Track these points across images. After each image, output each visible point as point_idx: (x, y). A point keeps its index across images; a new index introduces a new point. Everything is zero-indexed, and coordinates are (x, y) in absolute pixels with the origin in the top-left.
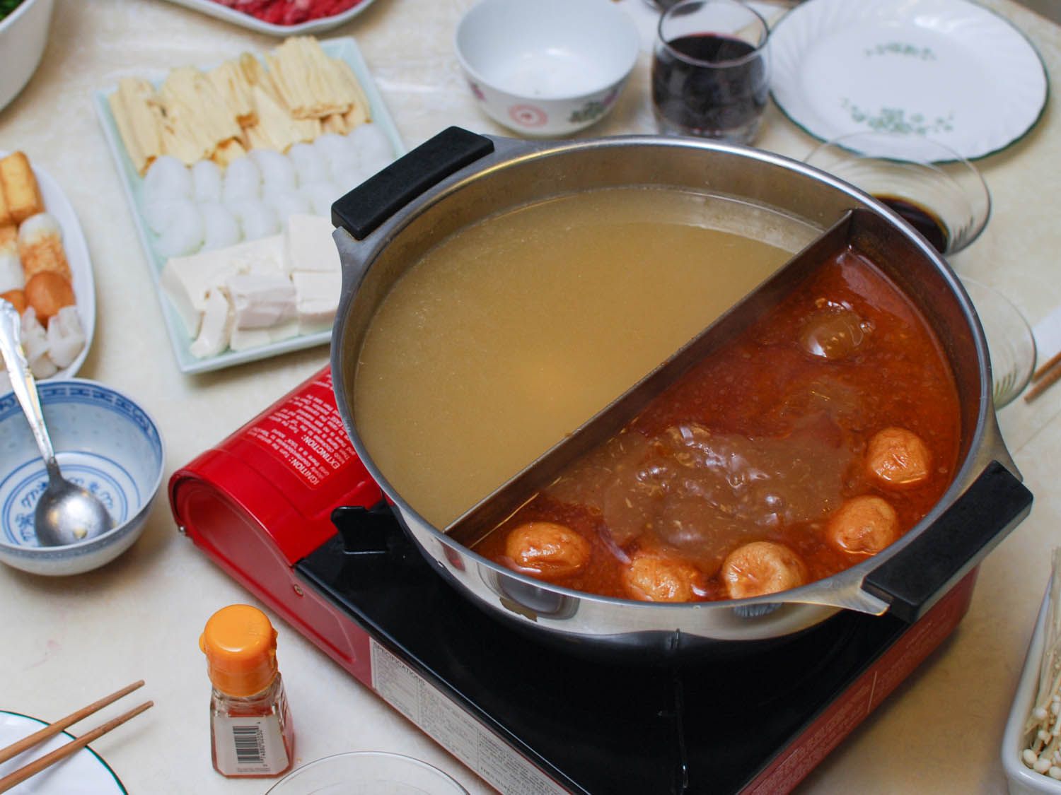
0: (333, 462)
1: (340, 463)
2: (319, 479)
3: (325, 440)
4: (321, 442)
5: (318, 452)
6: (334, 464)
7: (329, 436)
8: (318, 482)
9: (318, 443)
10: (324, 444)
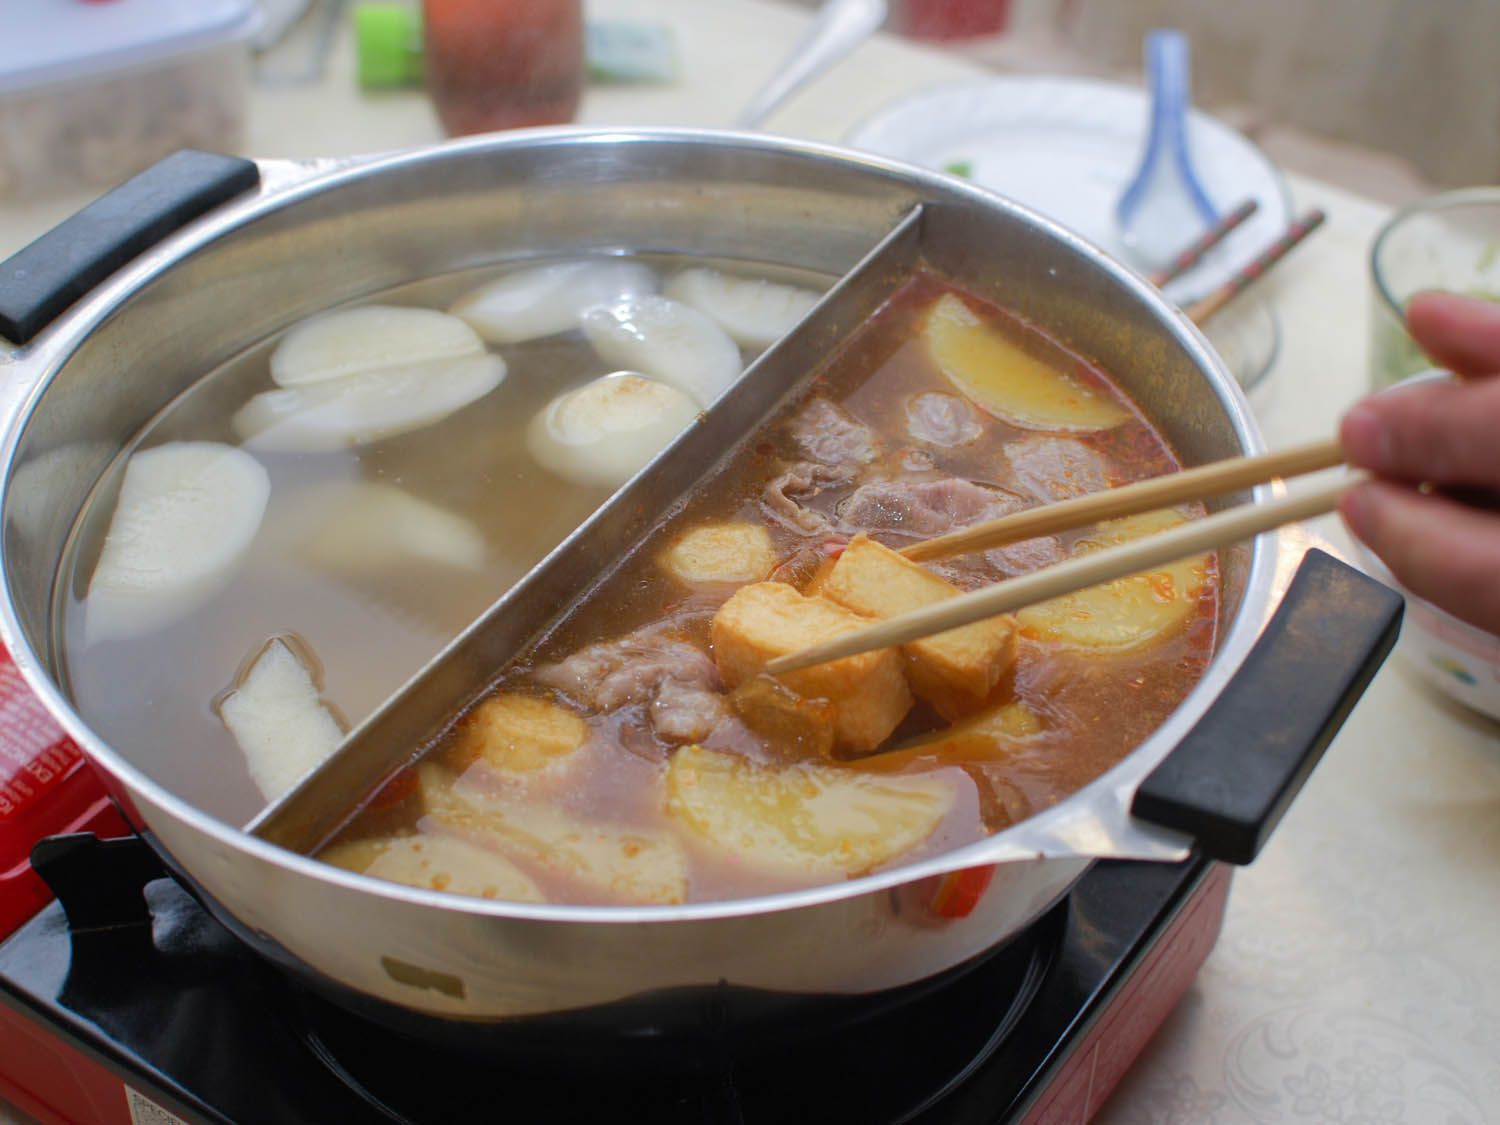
0: (40, 770)
1: (53, 771)
2: (12, 803)
3: (23, 734)
4: (16, 737)
5: (10, 755)
6: (41, 775)
7: (29, 725)
8: (12, 808)
9: (11, 740)
10: (21, 741)
